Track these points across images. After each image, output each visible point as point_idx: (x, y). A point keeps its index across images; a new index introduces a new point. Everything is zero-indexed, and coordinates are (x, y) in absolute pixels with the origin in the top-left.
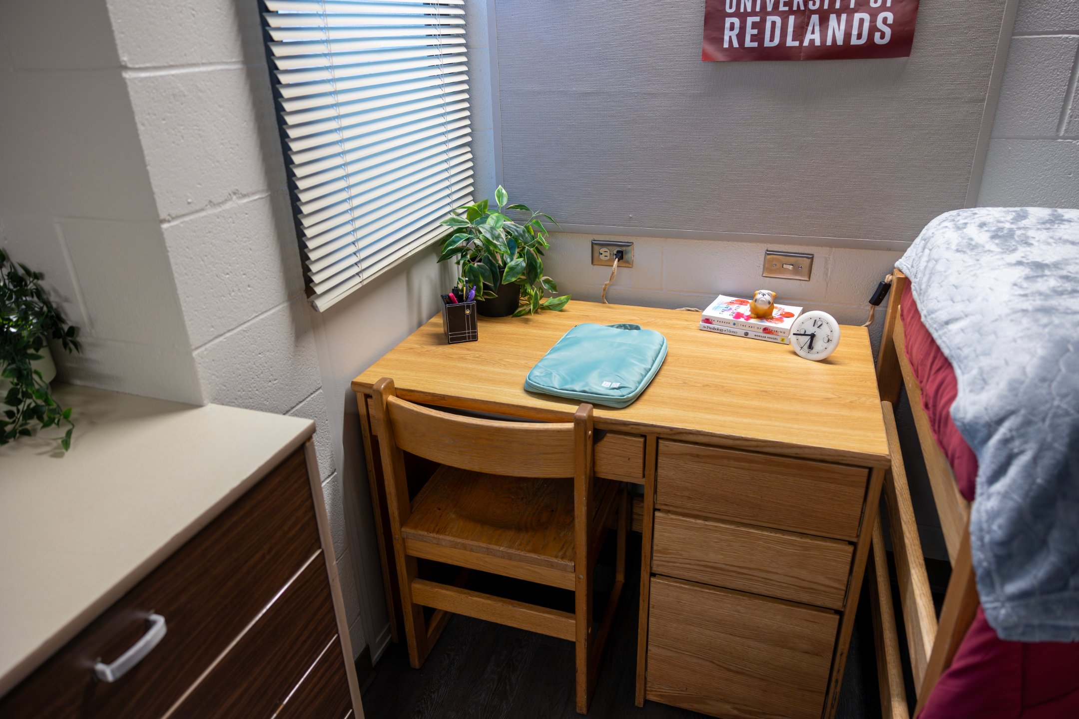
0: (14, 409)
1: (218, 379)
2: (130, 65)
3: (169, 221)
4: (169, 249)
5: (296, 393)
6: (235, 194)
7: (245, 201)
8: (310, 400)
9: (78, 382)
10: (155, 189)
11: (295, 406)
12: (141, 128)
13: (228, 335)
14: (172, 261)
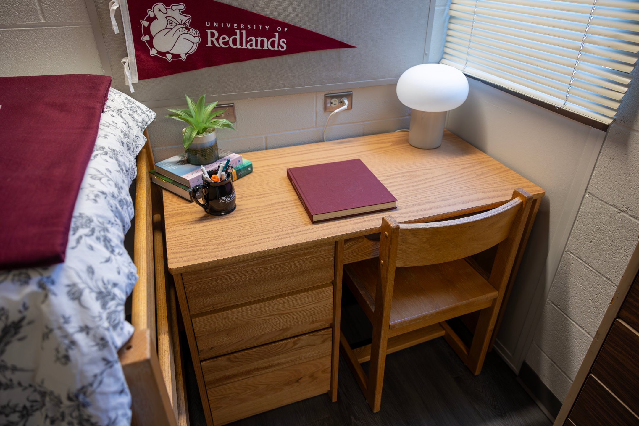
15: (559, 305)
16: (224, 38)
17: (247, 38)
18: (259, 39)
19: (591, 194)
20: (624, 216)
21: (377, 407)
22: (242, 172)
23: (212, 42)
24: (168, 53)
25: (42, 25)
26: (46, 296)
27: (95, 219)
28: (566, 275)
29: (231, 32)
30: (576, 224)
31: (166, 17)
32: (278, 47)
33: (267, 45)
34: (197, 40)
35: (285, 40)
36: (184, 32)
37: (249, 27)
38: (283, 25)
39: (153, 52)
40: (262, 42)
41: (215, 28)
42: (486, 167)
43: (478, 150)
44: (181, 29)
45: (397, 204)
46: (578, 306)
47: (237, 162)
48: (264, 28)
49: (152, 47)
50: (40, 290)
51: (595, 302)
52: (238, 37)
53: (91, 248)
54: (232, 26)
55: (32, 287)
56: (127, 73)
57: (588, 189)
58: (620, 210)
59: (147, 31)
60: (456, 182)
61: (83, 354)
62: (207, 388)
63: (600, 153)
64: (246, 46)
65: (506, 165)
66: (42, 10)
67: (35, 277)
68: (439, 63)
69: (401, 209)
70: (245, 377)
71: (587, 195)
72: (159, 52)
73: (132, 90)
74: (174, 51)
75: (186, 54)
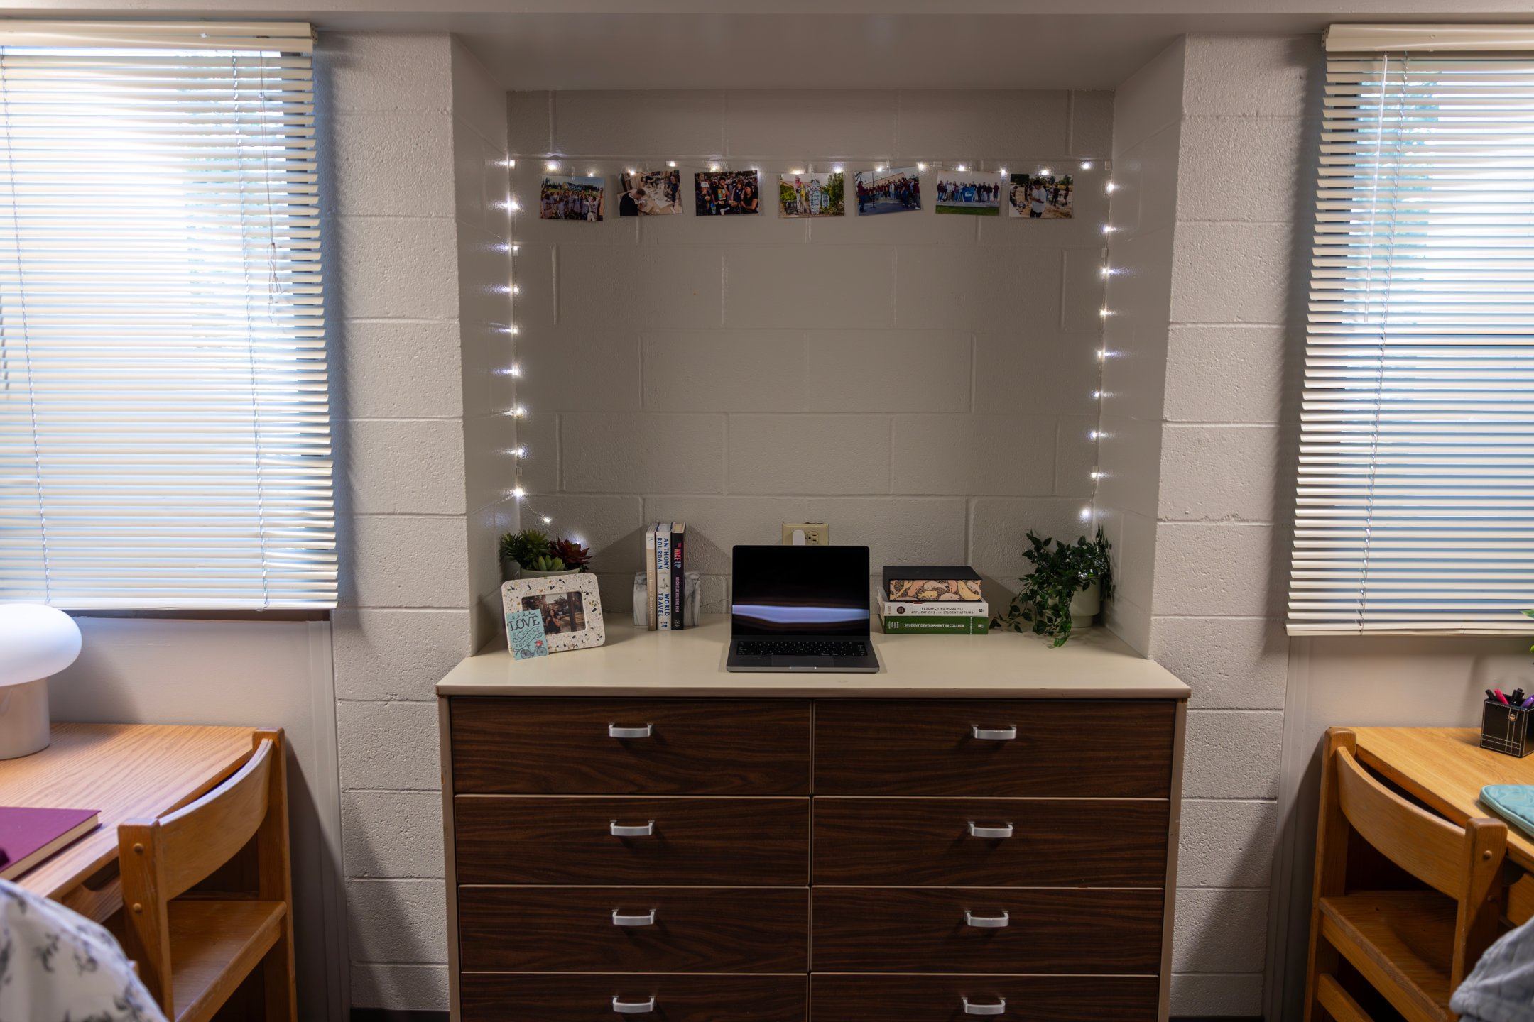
0: (1054, 618)
1: (1166, 646)
2: (1168, 420)
3: (1165, 521)
4: (1158, 539)
5: (1248, 699)
6: (1234, 516)
7: (1242, 524)
8: (1262, 714)
9: (1107, 626)
10: (1160, 498)
11: (1242, 709)
12: (1163, 458)
13: (1189, 618)
14: (1157, 548)
15: (366, 873)
19: (343, 700)
20: (392, 705)
28: (357, 823)
30: (340, 748)
42: (166, 736)
43: (122, 725)
45: (100, 819)
46: (390, 853)
51: (408, 829)
57: (336, 696)
58: (385, 701)
60: (147, 767)
63: (332, 647)
65: (194, 724)
69: (106, 826)
71: (339, 704)
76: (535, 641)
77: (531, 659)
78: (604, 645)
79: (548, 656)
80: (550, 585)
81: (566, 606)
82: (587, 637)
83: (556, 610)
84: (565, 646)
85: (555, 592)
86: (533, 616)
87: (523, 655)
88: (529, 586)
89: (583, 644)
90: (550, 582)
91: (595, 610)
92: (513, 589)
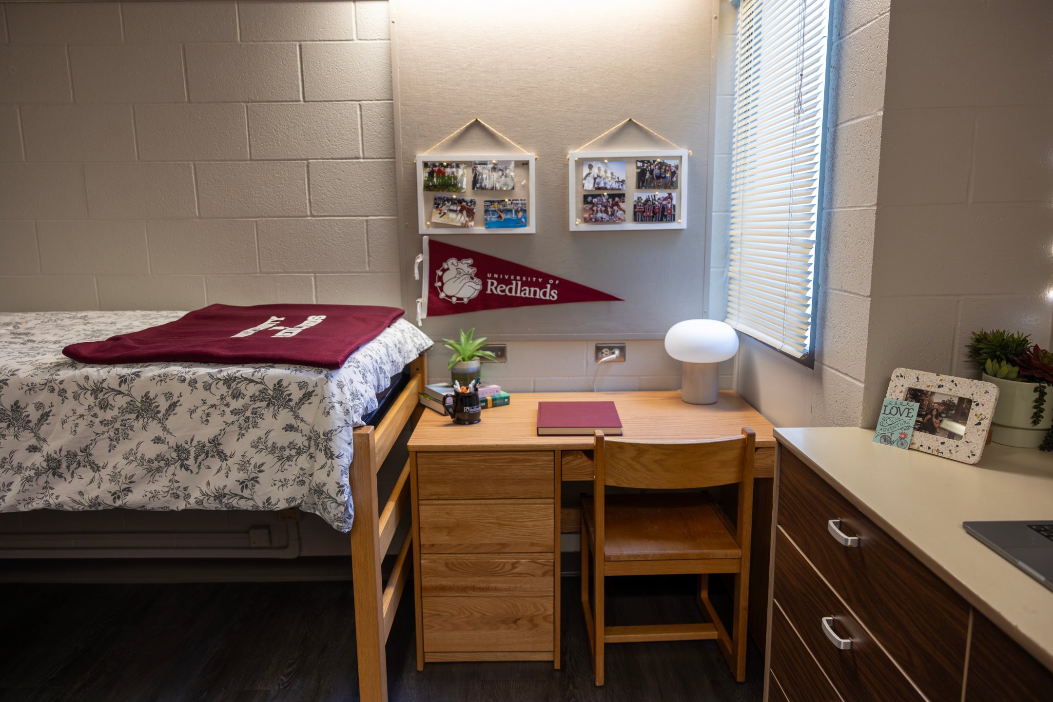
16: (501, 287)
17: (521, 287)
18: (532, 289)
21: (600, 680)
22: (498, 402)
23: (491, 290)
24: (454, 296)
25: (367, 272)
26: (327, 382)
27: (361, 363)
29: (508, 283)
31: (457, 269)
32: (549, 297)
33: (540, 295)
34: (479, 287)
35: (556, 291)
36: (469, 281)
37: (524, 279)
38: (555, 278)
39: (442, 295)
40: (535, 292)
41: (495, 279)
44: (467, 279)
47: (495, 392)
48: (537, 280)
49: (442, 291)
50: (325, 378)
52: (514, 287)
53: (355, 373)
54: (510, 277)
55: (322, 376)
56: (419, 310)
59: (440, 279)
61: (336, 414)
62: (423, 594)
64: (520, 294)
66: (369, 262)
67: (325, 371)
68: (723, 321)
70: (461, 595)
72: (447, 296)
73: (420, 324)
74: (459, 296)
75: (468, 298)
76: (900, 431)
77: (889, 446)
78: (974, 465)
79: (907, 451)
80: (940, 383)
81: (952, 410)
82: (958, 449)
83: (940, 411)
84: (929, 448)
85: (942, 392)
86: (910, 408)
87: (882, 440)
88: (918, 378)
89: (949, 455)
90: (941, 380)
91: (979, 424)
92: (902, 376)
